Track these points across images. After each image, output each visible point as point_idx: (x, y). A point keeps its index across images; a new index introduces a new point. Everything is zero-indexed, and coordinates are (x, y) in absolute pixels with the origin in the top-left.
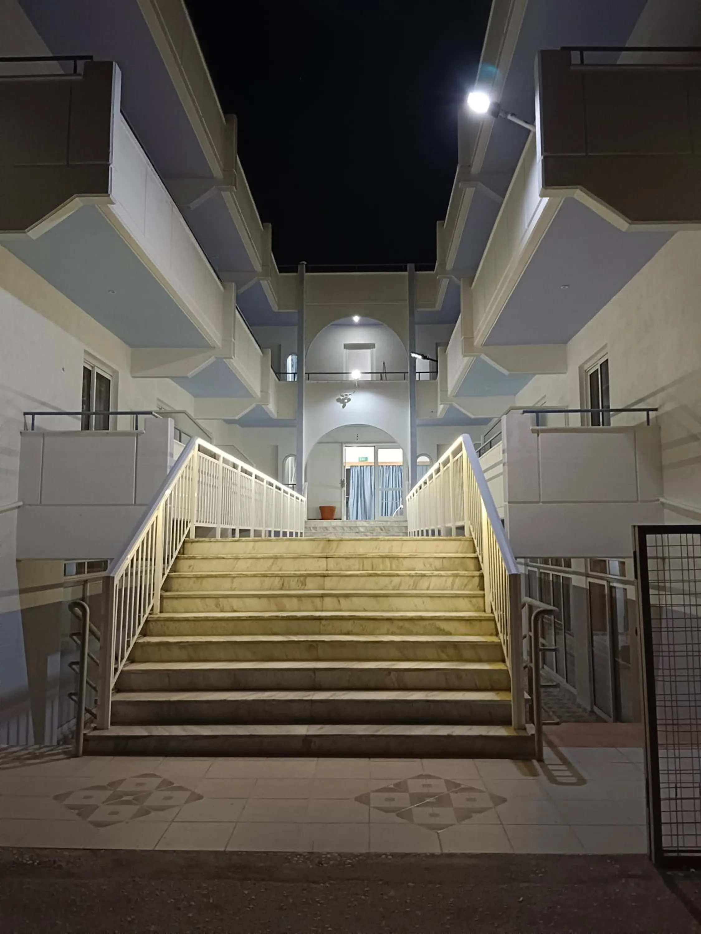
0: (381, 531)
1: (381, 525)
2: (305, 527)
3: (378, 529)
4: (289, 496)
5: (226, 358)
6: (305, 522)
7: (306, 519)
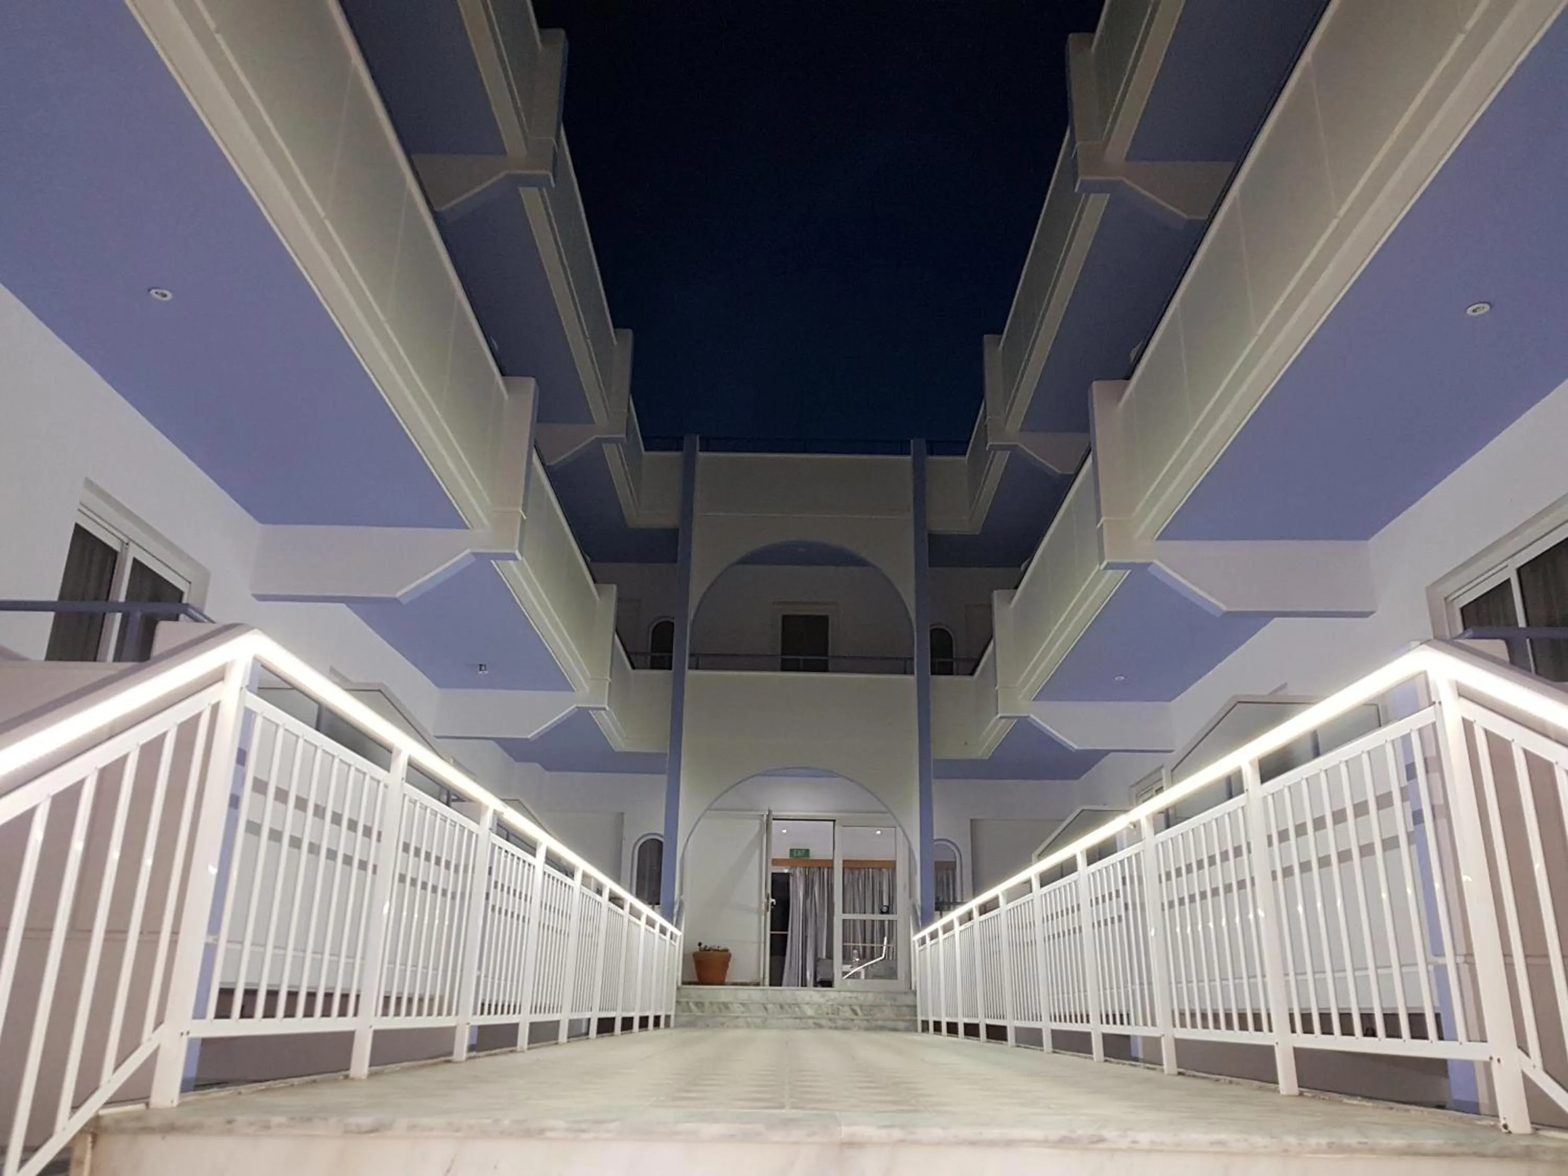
0: (855, 1017)
1: (853, 1001)
2: (678, 1002)
3: (847, 1008)
4: (642, 923)
5: (497, 557)
6: (678, 989)
7: (680, 984)
